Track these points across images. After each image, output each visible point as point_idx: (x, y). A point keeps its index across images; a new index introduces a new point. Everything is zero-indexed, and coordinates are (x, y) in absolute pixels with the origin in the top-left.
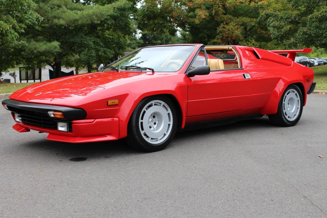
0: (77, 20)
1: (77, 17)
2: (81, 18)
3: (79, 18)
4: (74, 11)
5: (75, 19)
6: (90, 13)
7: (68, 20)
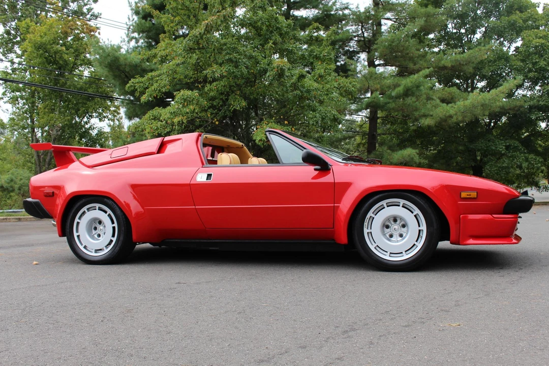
0: (451, 117)
1: (452, 112)
2: (456, 114)
3: (454, 113)
4: (450, 105)
5: (448, 114)
6: (466, 104)
7: (438, 118)
